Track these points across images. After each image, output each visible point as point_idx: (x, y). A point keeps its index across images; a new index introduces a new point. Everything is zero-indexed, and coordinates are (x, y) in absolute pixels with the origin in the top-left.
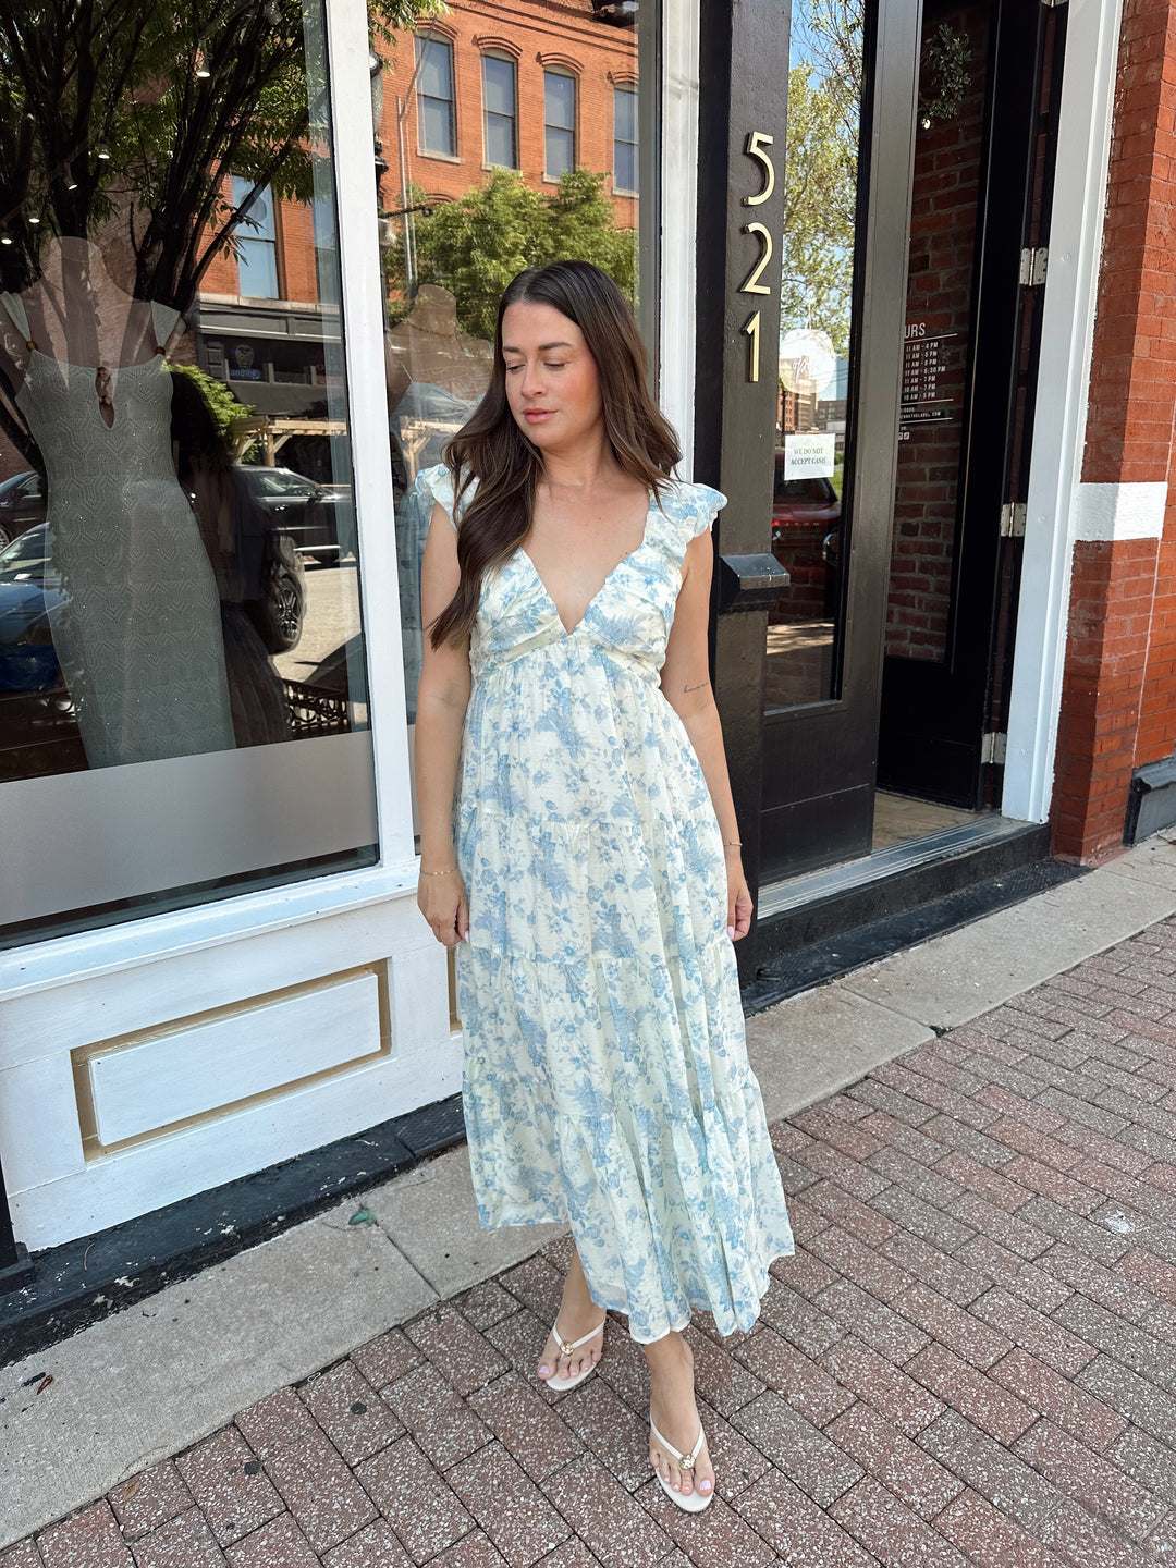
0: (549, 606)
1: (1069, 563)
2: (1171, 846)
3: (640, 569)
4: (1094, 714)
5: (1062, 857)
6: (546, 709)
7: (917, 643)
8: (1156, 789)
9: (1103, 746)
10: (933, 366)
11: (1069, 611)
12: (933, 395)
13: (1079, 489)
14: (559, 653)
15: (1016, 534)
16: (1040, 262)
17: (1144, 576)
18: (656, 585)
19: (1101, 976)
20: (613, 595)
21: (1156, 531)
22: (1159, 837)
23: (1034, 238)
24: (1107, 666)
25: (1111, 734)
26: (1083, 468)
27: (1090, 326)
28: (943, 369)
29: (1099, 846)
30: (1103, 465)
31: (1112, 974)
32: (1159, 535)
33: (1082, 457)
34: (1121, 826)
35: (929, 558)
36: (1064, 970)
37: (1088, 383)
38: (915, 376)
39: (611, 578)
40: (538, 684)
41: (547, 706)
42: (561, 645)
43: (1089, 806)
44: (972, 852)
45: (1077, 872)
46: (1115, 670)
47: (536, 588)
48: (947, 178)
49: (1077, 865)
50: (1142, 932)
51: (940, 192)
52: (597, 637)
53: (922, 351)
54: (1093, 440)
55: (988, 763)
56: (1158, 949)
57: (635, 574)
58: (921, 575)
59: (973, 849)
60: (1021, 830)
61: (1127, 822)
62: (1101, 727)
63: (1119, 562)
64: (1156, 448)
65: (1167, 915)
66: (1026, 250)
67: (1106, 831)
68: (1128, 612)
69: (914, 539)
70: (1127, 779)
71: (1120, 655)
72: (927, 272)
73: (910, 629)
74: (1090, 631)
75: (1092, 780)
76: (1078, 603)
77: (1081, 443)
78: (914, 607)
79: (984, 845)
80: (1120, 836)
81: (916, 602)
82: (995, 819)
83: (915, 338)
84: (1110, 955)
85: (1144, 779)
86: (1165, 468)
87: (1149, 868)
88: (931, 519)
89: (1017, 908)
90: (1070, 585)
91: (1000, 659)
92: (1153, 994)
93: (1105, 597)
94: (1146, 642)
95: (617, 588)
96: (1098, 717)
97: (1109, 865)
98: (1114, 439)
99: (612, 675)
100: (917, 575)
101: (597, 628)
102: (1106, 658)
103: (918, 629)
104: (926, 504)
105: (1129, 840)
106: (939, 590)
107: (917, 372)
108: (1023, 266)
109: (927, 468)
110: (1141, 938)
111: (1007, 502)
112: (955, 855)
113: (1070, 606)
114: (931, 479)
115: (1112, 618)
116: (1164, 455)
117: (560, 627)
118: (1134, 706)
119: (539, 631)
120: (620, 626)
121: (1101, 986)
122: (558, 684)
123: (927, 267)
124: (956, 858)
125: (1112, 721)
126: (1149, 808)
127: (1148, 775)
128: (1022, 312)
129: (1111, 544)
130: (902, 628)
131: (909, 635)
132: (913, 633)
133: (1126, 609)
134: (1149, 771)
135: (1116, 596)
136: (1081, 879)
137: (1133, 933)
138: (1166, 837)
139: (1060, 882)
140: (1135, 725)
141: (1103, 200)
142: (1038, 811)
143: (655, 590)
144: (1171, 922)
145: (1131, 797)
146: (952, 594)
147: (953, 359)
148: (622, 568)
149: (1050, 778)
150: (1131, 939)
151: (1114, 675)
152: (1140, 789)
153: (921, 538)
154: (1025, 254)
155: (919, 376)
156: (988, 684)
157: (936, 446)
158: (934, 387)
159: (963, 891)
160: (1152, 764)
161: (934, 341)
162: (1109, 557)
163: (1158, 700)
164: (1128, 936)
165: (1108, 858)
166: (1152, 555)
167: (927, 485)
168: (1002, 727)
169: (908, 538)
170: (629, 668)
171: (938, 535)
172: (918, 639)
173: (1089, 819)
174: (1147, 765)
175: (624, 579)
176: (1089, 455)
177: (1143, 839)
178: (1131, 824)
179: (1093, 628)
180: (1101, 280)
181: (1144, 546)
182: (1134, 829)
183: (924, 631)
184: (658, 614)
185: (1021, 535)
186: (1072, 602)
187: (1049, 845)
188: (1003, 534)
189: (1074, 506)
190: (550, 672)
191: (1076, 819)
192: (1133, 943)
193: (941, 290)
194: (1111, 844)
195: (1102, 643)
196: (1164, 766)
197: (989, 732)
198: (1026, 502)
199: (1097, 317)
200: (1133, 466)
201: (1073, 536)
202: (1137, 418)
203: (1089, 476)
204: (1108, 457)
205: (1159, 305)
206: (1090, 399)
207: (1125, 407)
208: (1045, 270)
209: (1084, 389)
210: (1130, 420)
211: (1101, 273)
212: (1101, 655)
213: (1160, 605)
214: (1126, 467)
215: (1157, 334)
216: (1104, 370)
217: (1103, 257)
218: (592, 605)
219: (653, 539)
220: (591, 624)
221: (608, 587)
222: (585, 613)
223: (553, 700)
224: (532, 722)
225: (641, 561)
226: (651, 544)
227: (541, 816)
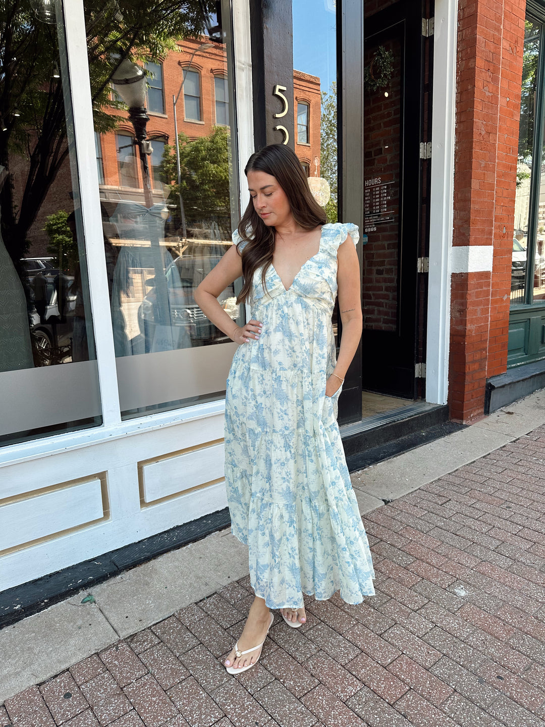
0: (277, 278)
1: (449, 284)
2: (507, 415)
3: (316, 262)
4: (464, 353)
5: (454, 420)
6: (278, 323)
7: (385, 323)
8: (497, 388)
9: (470, 368)
10: (385, 197)
11: (451, 305)
12: (386, 210)
13: (451, 249)
14: (283, 299)
15: (425, 271)
16: (428, 148)
17: (485, 288)
18: (323, 269)
19: (467, 474)
20: (304, 274)
21: (490, 268)
22: (502, 411)
23: (426, 138)
24: (469, 330)
25: (474, 362)
26: (453, 240)
27: (452, 175)
28: (389, 198)
29: (472, 415)
30: (462, 238)
31: (472, 473)
32: (491, 269)
33: (452, 235)
34: (483, 405)
35: (389, 284)
36: (450, 472)
37: (453, 201)
38: (377, 202)
39: (304, 267)
42: (283, 295)
43: (465, 396)
44: (409, 418)
45: (461, 427)
46: (473, 332)
48: (388, 113)
49: (462, 424)
50: (489, 454)
51: (385, 120)
52: (298, 292)
53: (380, 190)
54: (456, 227)
55: (418, 377)
56: (495, 461)
57: (314, 264)
58: (386, 292)
59: (410, 417)
60: (434, 408)
61: (486, 404)
62: (469, 358)
63: (472, 282)
64: (486, 230)
65: (502, 446)
66: (422, 143)
67: (475, 408)
68: (478, 305)
69: (382, 276)
70: (484, 383)
71: (476, 325)
72: (382, 155)
73: (382, 317)
74: (460, 314)
75: (466, 383)
76: (454, 302)
77: (451, 228)
78: (383, 307)
79: (416, 415)
80: (481, 410)
81: (384, 305)
82: (423, 403)
83: (377, 184)
84: (473, 464)
85: (492, 383)
86: (491, 240)
87: (496, 425)
88: (388, 267)
89: (430, 444)
90: (450, 294)
91: (421, 329)
92: (490, 482)
93: (466, 298)
94: (488, 319)
95: (306, 271)
96: (466, 354)
97: (476, 424)
98: (466, 226)
99: (305, 308)
100: (384, 292)
101: (298, 288)
102: (469, 327)
103: (386, 317)
104: (386, 260)
105: (487, 412)
106: (393, 299)
107: (378, 200)
108: (421, 150)
109: (386, 243)
110: (488, 457)
111: (420, 257)
112: (401, 419)
113: (451, 303)
114: (388, 249)
115: (470, 308)
116: (490, 233)
117: (283, 287)
118: (485, 349)
119: (274, 288)
120: (308, 287)
121: (466, 479)
122: (283, 312)
123: (382, 154)
124: (402, 421)
125: (474, 356)
126: (495, 397)
127: (493, 381)
128: (422, 171)
129: (467, 274)
130: (379, 317)
131: (382, 320)
132: (384, 319)
133: (477, 304)
134: (494, 379)
135: (471, 298)
136: (463, 430)
137: (485, 455)
138: (505, 410)
139: (453, 432)
140: (486, 358)
141: (454, 120)
142: (442, 399)
143: (323, 271)
144: (503, 449)
145: (486, 392)
146: (398, 300)
147: (395, 194)
148: (309, 262)
149: (446, 383)
150: (484, 457)
151: (473, 334)
152: (490, 388)
153: (385, 276)
154: (421, 145)
155: (379, 202)
156: (416, 341)
157: (389, 233)
158: (386, 206)
159: (406, 437)
160: (496, 376)
161: (385, 185)
162: (467, 280)
163: (496, 346)
164: (482, 456)
165: (477, 420)
166: (488, 279)
167: (387, 251)
168: (424, 361)
169: (379, 276)
171: (392, 274)
172: (386, 322)
173: (466, 403)
174: (493, 377)
175: (309, 267)
176: (455, 234)
177: (493, 412)
178: (487, 405)
179: (462, 313)
180: (456, 155)
181: (484, 275)
182: (489, 407)
183: (388, 318)
185: (427, 271)
186: (452, 301)
187: (448, 415)
188: (419, 271)
189: (450, 258)
191: (461, 402)
192: (484, 459)
193: (388, 163)
194: (478, 414)
195: (466, 320)
196: (502, 377)
197: (418, 363)
198: (428, 256)
199: (455, 171)
200: (476, 238)
201: (450, 271)
202: (476, 217)
203: (456, 244)
204: (464, 234)
205: (482, 165)
206: (454, 208)
207: (469, 212)
208: (431, 152)
209: (451, 204)
210: (472, 217)
211: (455, 152)
212: (466, 325)
213: (494, 302)
214: (472, 239)
215: (483, 179)
216: (459, 196)
217: (456, 145)
218: (296, 278)
219: (323, 250)
220: (296, 287)
221: (302, 270)
222: (293, 282)
223: (281, 319)
224: (272, 329)
225: (317, 259)
226: (322, 251)
227: (276, 369)
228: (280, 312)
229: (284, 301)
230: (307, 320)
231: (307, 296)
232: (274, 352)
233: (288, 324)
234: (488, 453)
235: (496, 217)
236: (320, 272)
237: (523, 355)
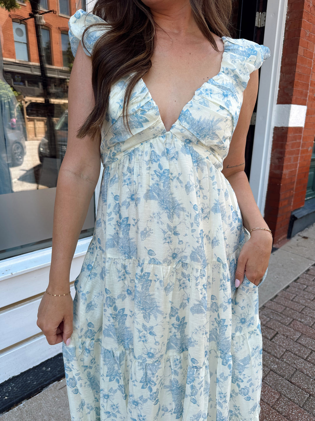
0: (153, 108)
1: (271, 135)
2: (303, 239)
3: (219, 87)
6: (151, 185)
8: (299, 219)
9: (283, 203)
11: (272, 153)
13: (276, 106)
14: (160, 144)
16: (263, 18)
17: (298, 141)
18: (230, 98)
20: (200, 103)
21: (302, 124)
22: (299, 235)
23: (261, 9)
24: (285, 174)
25: (285, 199)
26: (278, 99)
27: (282, 42)
29: (279, 240)
30: (285, 97)
32: (303, 126)
33: (277, 95)
34: (287, 232)
39: (199, 91)
40: (145, 167)
41: (152, 183)
42: (161, 139)
43: (277, 226)
46: (287, 176)
47: (144, 94)
52: (187, 133)
54: (281, 88)
57: (216, 89)
61: (289, 231)
62: (282, 197)
63: (290, 135)
64: (304, 92)
66: (257, 12)
67: (282, 234)
70: (289, 215)
71: (289, 170)
74: (279, 161)
75: (278, 216)
77: (277, 89)
80: (286, 235)
85: (295, 215)
86: (306, 100)
87: (297, 248)
90: (272, 144)
93: (285, 149)
94: (297, 165)
95: (203, 98)
96: (280, 193)
97: (283, 247)
98: (290, 87)
99: (197, 161)
101: (187, 126)
102: (284, 171)
105: (289, 236)
108: (257, 19)
115: (287, 156)
116: (306, 95)
117: (161, 125)
118: (292, 189)
119: (146, 126)
120: (204, 125)
122: (160, 166)
125: (285, 195)
126: (297, 226)
127: (296, 213)
128: (256, 38)
129: (287, 128)
133: (291, 153)
134: (298, 212)
135: (288, 149)
138: (301, 235)
140: (292, 196)
143: (229, 101)
144: (308, 273)
145: (290, 222)
148: (207, 85)
150: (295, 281)
151: (287, 178)
152: (293, 219)
154: (257, 14)
160: (297, 209)
162: (286, 133)
163: (300, 187)
164: (293, 280)
165: (283, 244)
166: (300, 133)
170: (207, 158)
175: (209, 92)
176: (280, 93)
177: (294, 236)
181: (298, 130)
182: (291, 232)
184: (230, 118)
185: (254, 124)
186: (273, 150)
189: (274, 113)
190: (153, 158)
194: (283, 239)
195: (283, 166)
196: (301, 210)
198: (256, 112)
199: (284, 39)
200: (296, 98)
201: (273, 125)
202: (298, 80)
203: (280, 102)
204: (287, 94)
205: (307, 35)
206: (281, 72)
207: (294, 75)
208: (265, 21)
209: (279, 67)
210: (296, 80)
211: (286, 21)
212: (282, 170)
213: (303, 152)
214: (294, 98)
215: (306, 47)
216: (287, 60)
217: (287, 15)
218: (185, 109)
219: (227, 69)
220: (185, 124)
221: (196, 97)
222: (179, 115)
223: (156, 178)
224: (141, 193)
225: (220, 82)
226: (226, 72)
227: (143, 260)
228: (155, 166)
229: (162, 148)
230: (200, 181)
231: (202, 141)
232: (143, 233)
233: (169, 187)
234: (297, 277)
235: (311, 81)
236: (226, 104)
237: (311, 191)
